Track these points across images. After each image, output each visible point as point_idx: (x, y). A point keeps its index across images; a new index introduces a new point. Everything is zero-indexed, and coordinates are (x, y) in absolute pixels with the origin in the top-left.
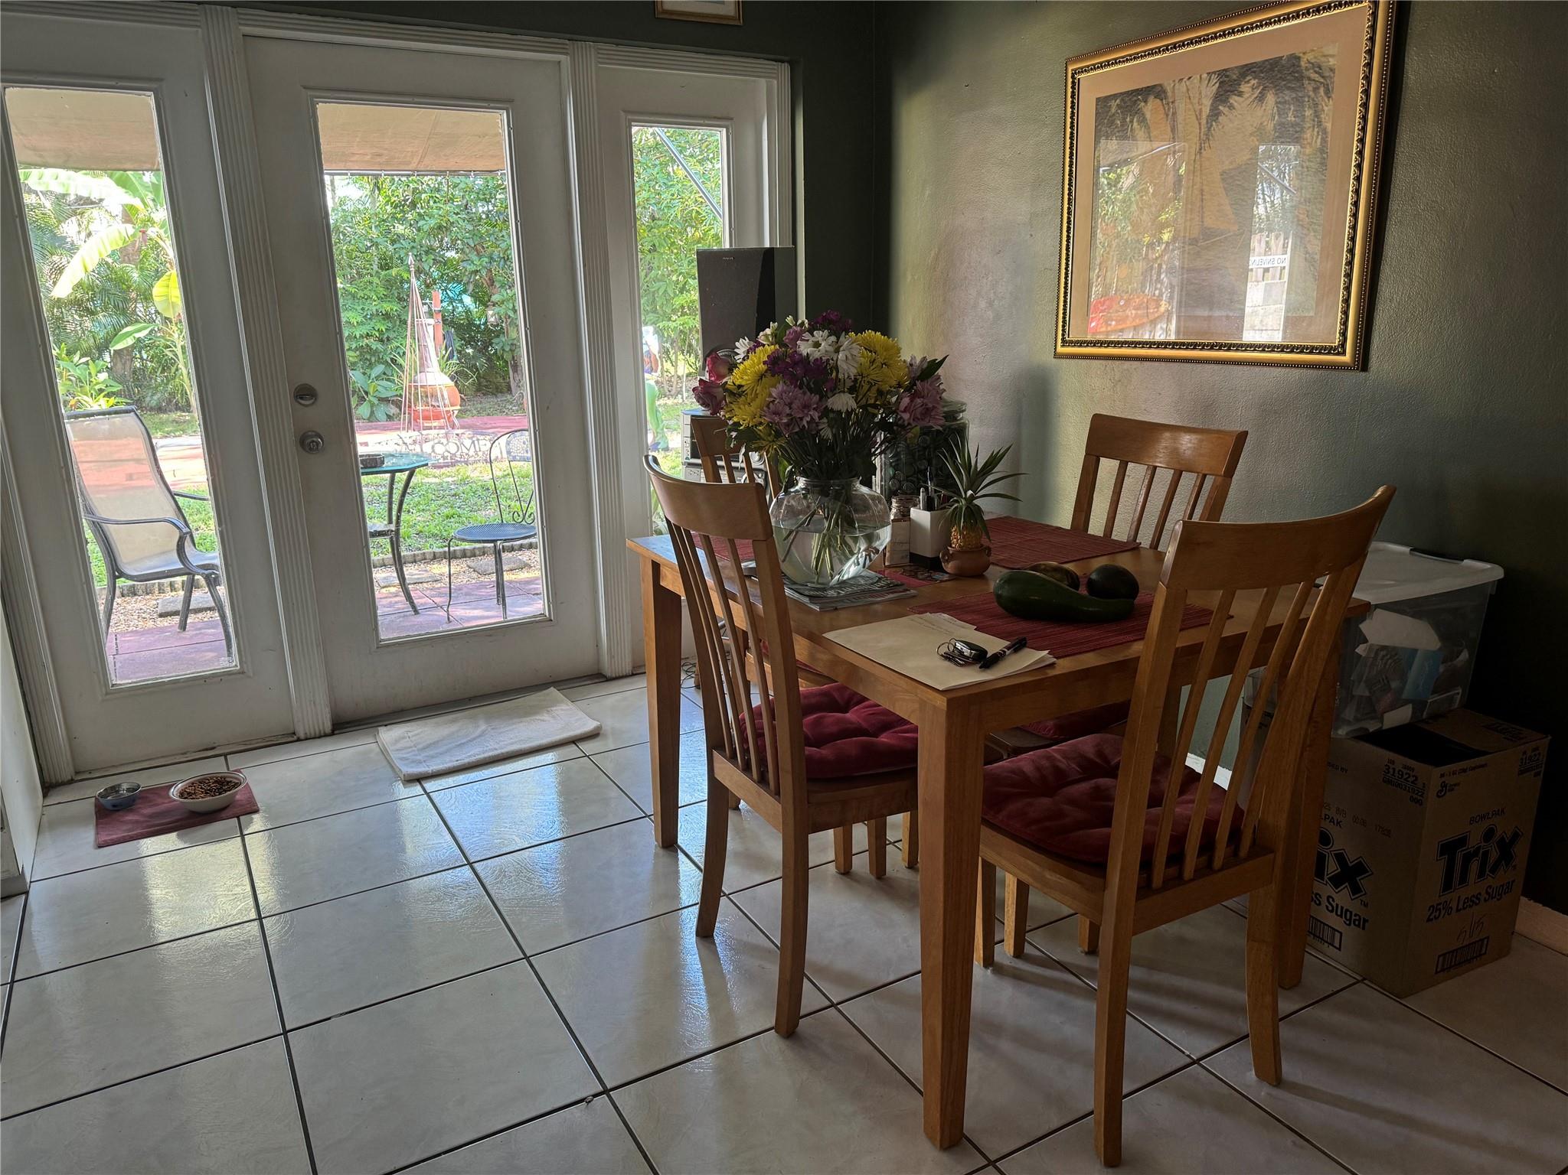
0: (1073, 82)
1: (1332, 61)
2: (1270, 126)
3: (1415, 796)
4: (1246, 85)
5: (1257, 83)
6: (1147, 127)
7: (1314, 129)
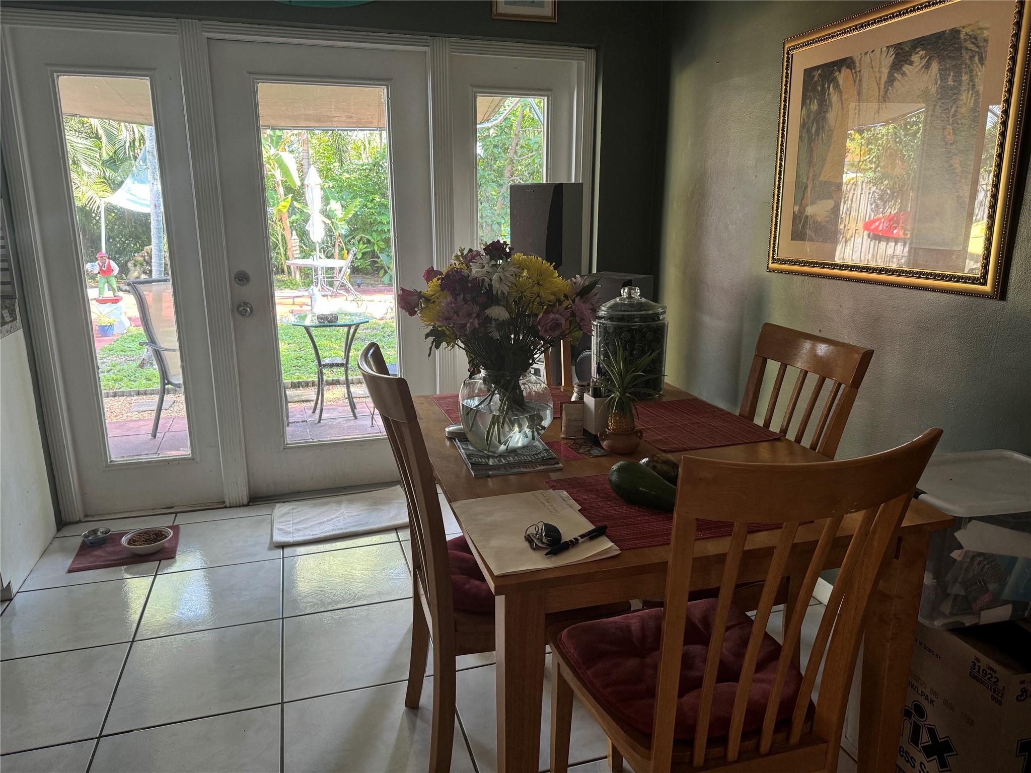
0: (788, 57)
1: (986, 33)
2: (933, 90)
3: (995, 695)
4: (916, 56)
5: (925, 53)
6: (840, 92)
7: (968, 93)
